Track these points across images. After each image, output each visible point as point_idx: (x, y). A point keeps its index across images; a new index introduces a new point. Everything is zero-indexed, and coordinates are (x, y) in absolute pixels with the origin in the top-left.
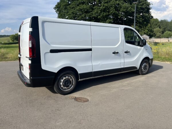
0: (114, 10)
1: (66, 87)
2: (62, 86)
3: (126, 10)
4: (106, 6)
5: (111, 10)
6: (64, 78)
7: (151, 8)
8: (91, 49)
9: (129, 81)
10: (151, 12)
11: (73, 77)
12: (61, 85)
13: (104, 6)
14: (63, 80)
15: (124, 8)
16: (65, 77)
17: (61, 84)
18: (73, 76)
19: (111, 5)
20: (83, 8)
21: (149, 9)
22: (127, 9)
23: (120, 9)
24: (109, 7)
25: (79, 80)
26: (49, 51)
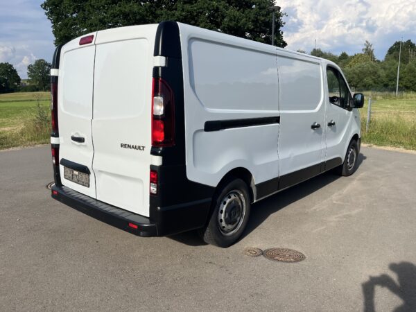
0: (207, 23)
1: (230, 224)
2: (223, 224)
3: (236, 25)
4: (188, 12)
5: (200, 20)
6: (228, 201)
7: (284, 23)
8: (279, 117)
9: (336, 194)
10: (282, 33)
11: (244, 196)
12: (221, 221)
13: (183, 10)
14: (225, 206)
15: (231, 20)
16: (230, 197)
17: (222, 216)
18: (245, 192)
19: (201, 8)
20: (130, 10)
21: (279, 25)
22: (238, 22)
23: (221, 21)
24: (195, 14)
25: (255, 201)
26: (203, 128)
